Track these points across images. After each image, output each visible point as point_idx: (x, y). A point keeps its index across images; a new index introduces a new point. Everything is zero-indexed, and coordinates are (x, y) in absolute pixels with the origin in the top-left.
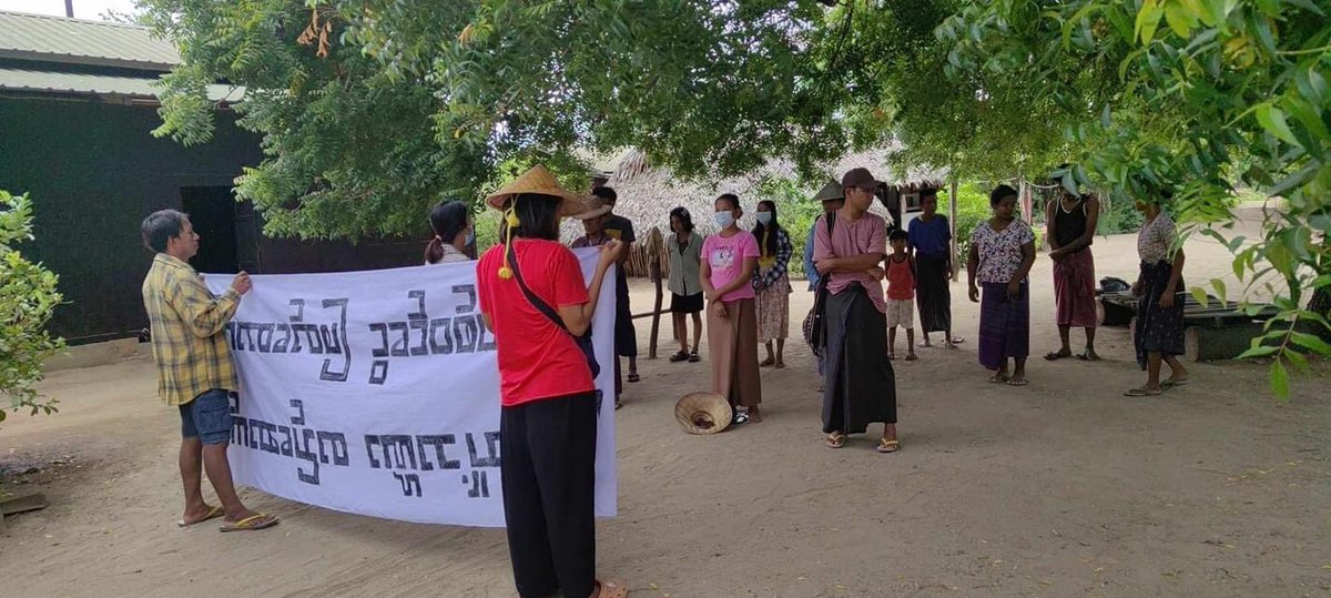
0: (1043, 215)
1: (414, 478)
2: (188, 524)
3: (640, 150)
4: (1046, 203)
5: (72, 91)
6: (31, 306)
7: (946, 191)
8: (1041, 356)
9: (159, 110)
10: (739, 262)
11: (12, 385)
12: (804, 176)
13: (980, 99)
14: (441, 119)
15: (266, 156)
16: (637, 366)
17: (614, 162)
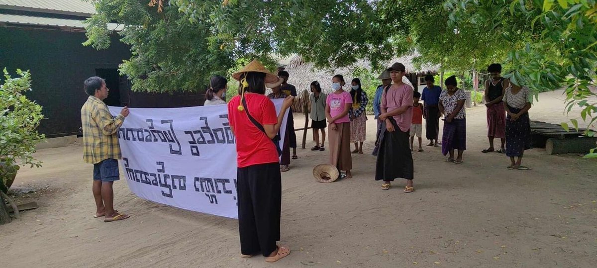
0: (483, 87)
1: (214, 196)
2: (98, 217)
3: (299, 55)
4: (485, 81)
5: (48, 25)
6: (30, 120)
7: (439, 75)
8: (481, 151)
9: (86, 34)
10: (343, 105)
11: (22, 154)
12: (374, 68)
13: (456, 33)
14: (211, 39)
15: (133, 55)
16: (297, 152)
17: (288, 61)
